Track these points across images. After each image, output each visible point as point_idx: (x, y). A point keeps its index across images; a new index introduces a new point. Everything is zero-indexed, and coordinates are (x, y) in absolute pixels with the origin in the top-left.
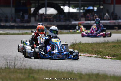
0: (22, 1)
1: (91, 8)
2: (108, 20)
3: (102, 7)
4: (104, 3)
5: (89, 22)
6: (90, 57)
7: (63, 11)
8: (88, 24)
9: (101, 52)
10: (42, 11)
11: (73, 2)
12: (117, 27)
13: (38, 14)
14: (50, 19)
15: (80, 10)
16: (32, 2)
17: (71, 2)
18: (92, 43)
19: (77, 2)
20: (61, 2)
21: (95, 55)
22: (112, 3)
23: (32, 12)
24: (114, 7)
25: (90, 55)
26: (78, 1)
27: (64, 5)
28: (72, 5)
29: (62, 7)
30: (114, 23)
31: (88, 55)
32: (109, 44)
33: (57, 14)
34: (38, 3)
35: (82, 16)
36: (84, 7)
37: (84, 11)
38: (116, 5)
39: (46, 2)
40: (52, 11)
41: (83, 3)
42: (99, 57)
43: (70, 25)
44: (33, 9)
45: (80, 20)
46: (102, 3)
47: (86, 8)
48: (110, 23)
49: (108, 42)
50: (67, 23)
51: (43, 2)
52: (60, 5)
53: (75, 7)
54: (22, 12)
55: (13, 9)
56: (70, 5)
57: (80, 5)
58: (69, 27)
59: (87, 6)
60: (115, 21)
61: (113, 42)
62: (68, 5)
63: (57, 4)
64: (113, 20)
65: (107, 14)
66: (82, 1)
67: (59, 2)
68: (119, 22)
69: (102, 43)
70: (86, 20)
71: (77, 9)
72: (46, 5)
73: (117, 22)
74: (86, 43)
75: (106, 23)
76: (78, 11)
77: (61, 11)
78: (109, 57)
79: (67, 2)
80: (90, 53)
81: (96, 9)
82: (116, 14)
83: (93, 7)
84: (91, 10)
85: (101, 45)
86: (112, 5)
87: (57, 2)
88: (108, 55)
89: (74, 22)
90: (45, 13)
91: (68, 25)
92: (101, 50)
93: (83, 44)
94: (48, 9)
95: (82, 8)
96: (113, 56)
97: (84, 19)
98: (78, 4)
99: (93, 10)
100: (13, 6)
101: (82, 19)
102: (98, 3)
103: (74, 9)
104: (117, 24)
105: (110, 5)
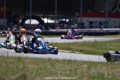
0: (12, 15)
1: (64, 20)
2: (77, 28)
3: (72, 20)
4: (74, 16)
5: (63, 30)
6: (64, 52)
7: (43, 21)
8: (61, 32)
9: (72, 49)
10: (27, 22)
11: (51, 16)
12: (83, 34)
13: (24, 24)
14: (33, 27)
15: (56, 22)
16: (20, 15)
17: (49, 15)
18: (65, 43)
19: (53, 16)
20: (42, 15)
21: (68, 50)
22: (79, 16)
23: (20, 22)
25: (64, 51)
26: (55, 15)
27: (44, 18)
28: (50, 18)
29: (42, 19)
30: (81, 31)
31: (63, 51)
32: (78, 44)
33: (39, 24)
34: (25, 16)
35: (57, 26)
36: (59, 19)
37: (59, 22)
38: (82, 18)
39: (31, 15)
40: (35, 22)
41: (58, 16)
42: (71, 52)
43: (48, 32)
44: (20, 21)
45: (56, 29)
46: (72, 16)
47: (60, 20)
48: (78, 31)
49: (77, 43)
50: (46, 31)
51: (29, 15)
52: (41, 17)
53: (52, 19)
54: (12, 23)
55: (6, 21)
56: (49, 17)
57: (56, 18)
58: (48, 33)
59: (61, 18)
60: (81, 29)
61: (80, 43)
62: (47, 17)
63: (39, 17)
64: (81, 28)
65: (76, 24)
66: (57, 15)
67: (40, 15)
68: (85, 30)
69: (73, 43)
70: (60, 29)
71: (53, 20)
72: (31, 17)
73: (83, 30)
74: (60, 43)
76: (55, 22)
77: (42, 22)
78: (78, 52)
79: (46, 15)
80: (63, 50)
81: (67, 20)
82: (82, 22)
83: (66, 19)
84: (64, 21)
85: (72, 44)
86: (80, 18)
87: (39, 15)
88: (77, 51)
89: (51, 30)
90: (29, 24)
91: (47, 32)
92: (72, 47)
93: (58, 43)
94: (32, 20)
95: (57, 20)
96: (81, 52)
97: (59, 28)
98: (54, 17)
99: (66, 21)
100: (6, 18)
101: (57, 28)
102: (69, 16)
103: (51, 20)
104: (83, 32)
105: (78, 18)
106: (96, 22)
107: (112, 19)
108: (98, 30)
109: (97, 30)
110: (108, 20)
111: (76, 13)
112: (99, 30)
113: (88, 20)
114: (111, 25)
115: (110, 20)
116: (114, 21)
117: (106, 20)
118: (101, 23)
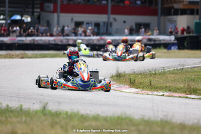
22: (55, 11)
24: (58, 17)
26: (4, 7)
30: (61, 41)
38: (62, 15)
41: (11, 9)
48: (54, 40)
57: (7, 13)
60: (62, 38)
68: (68, 40)
73: (66, 39)
75: (49, 41)
86: (56, 15)
105: (51, 14)
106: (88, 23)
107: (120, 18)
108: (96, 40)
109: (93, 40)
110: (112, 20)
111: (46, 4)
112: (98, 40)
113: (72, 19)
114: (117, 29)
115: (115, 20)
116: (124, 22)
117: (109, 18)
118: (97, 25)
